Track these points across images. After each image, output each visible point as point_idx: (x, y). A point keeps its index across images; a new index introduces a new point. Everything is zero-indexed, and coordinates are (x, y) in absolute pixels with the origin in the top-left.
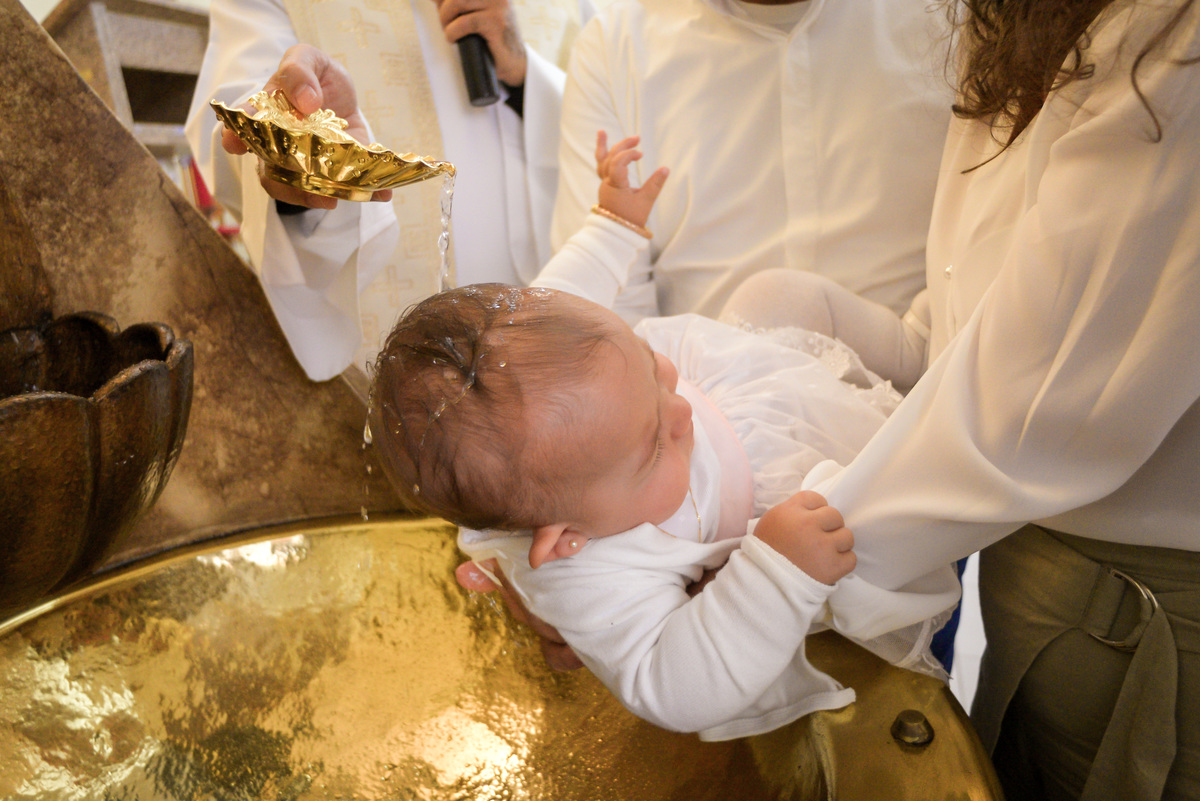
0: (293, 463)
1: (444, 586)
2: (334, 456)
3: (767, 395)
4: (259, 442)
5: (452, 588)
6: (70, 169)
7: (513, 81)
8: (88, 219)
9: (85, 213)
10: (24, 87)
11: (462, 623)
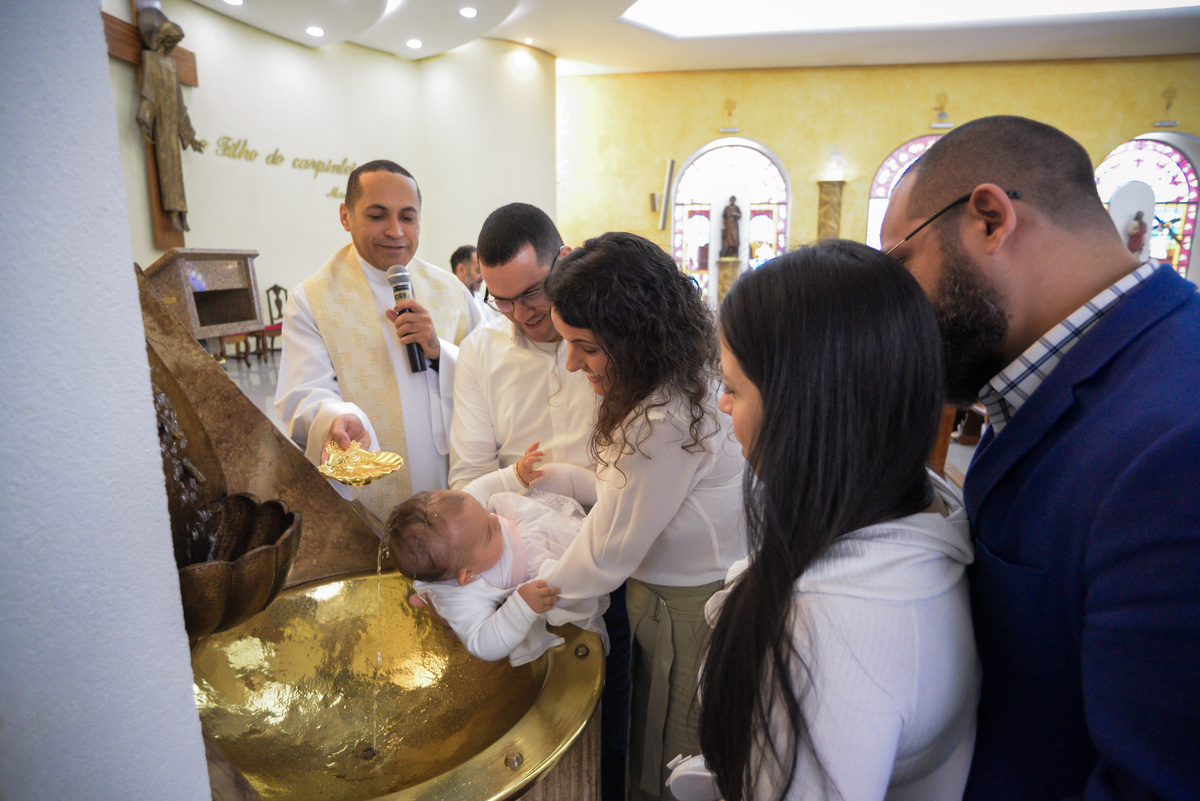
0: (329, 549)
1: (402, 604)
2: (348, 545)
3: (536, 528)
4: (313, 541)
5: (405, 604)
6: (234, 429)
7: (434, 358)
8: (240, 449)
9: (240, 446)
10: (217, 398)
11: (411, 622)
